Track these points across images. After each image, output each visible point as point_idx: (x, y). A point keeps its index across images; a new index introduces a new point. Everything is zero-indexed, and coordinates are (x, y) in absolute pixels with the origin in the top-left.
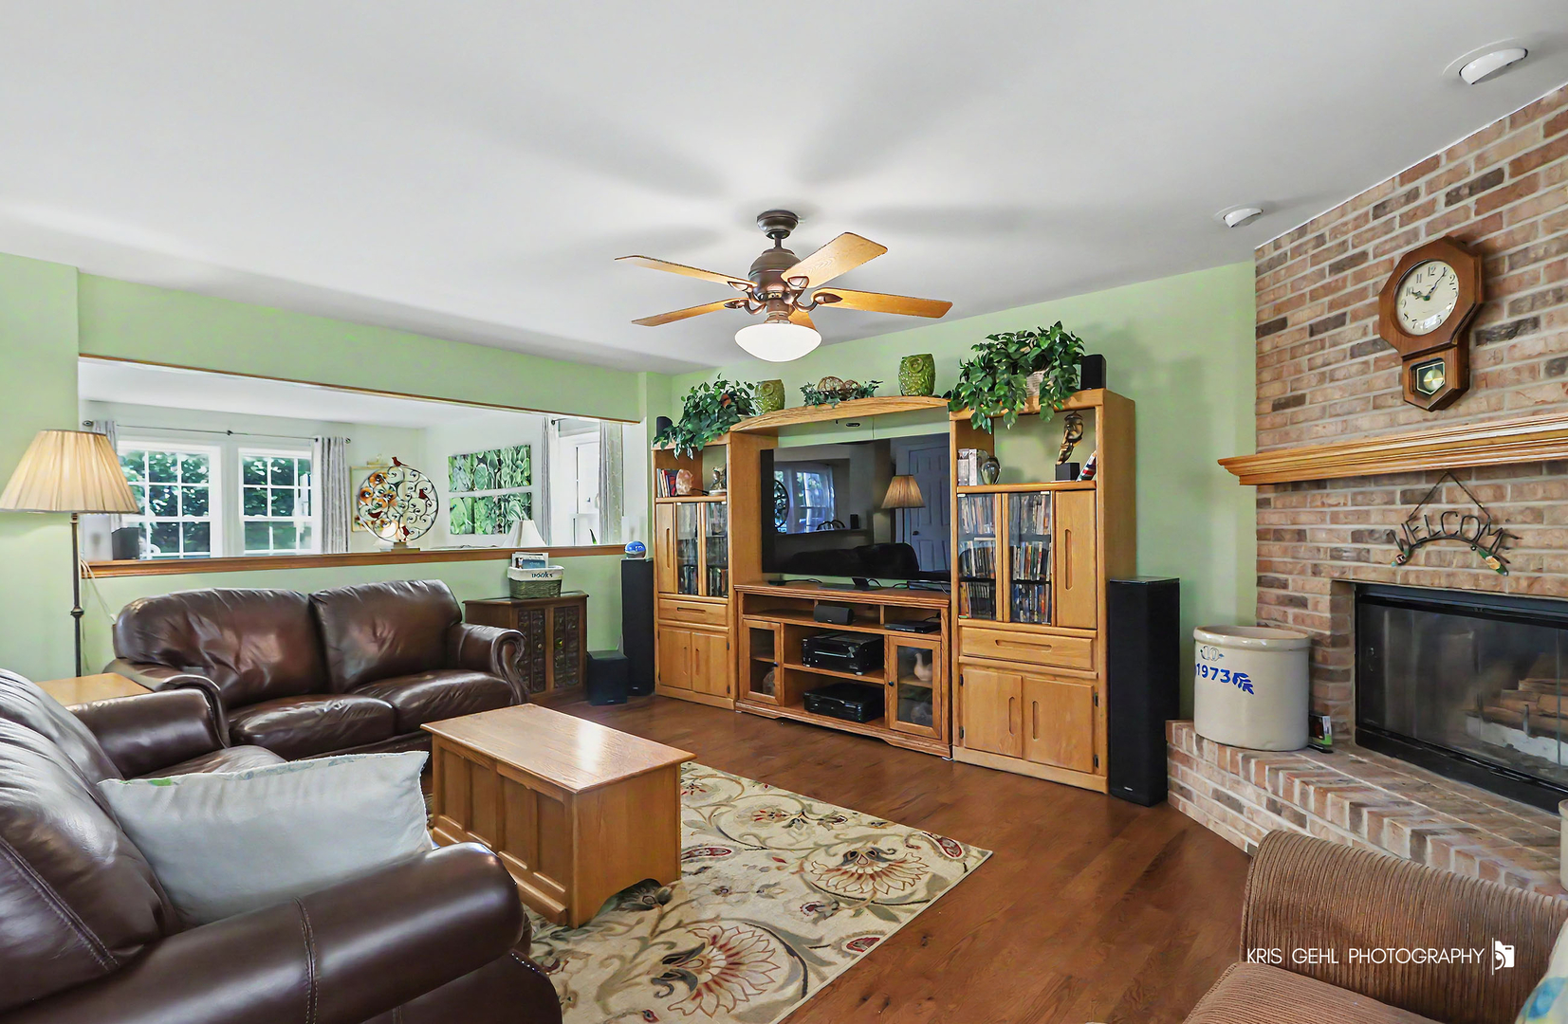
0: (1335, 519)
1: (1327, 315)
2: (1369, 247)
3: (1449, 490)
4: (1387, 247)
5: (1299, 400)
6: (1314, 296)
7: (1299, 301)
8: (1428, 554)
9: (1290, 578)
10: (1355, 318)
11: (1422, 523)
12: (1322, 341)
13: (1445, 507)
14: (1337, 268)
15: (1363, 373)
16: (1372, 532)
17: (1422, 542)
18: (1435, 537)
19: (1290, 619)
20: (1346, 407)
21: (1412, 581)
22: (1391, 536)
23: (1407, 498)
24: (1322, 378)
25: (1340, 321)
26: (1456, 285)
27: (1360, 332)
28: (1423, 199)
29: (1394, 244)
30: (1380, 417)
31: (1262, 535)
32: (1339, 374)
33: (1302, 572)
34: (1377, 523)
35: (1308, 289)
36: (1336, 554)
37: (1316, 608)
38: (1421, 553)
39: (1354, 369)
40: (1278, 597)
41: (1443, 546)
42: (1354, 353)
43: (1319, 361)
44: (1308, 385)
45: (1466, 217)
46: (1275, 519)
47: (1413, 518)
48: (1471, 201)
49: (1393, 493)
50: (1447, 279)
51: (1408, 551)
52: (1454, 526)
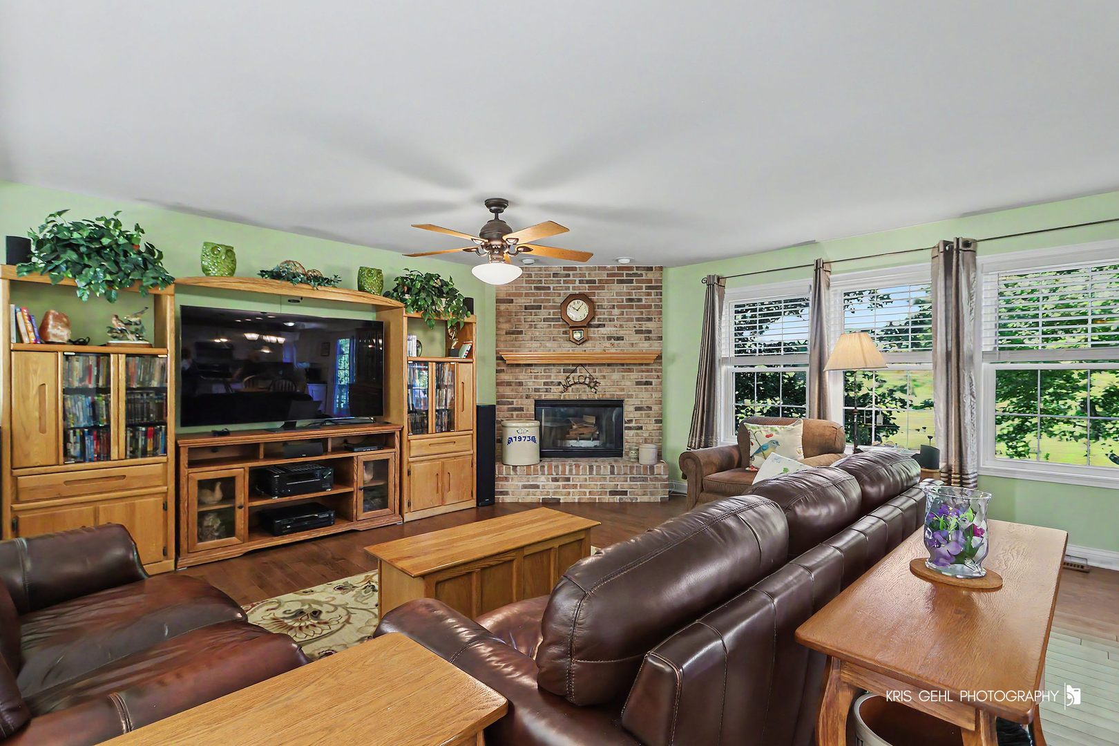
0: (536, 377)
1: (532, 304)
2: (552, 286)
3: (580, 370)
4: (558, 288)
5: (521, 332)
6: (527, 295)
7: (520, 295)
8: (572, 389)
9: (515, 400)
10: (545, 308)
11: (571, 378)
12: (531, 313)
13: (579, 374)
14: (537, 288)
15: (548, 327)
16: (552, 382)
17: (570, 386)
18: (575, 383)
19: (515, 416)
20: (542, 338)
21: (567, 398)
22: (559, 383)
23: (565, 371)
24: (531, 326)
25: (539, 307)
26: (587, 309)
27: (548, 314)
28: (571, 278)
29: (561, 288)
30: (555, 344)
31: (498, 384)
32: (538, 326)
33: (521, 397)
34: (554, 379)
35: (524, 292)
36: (537, 390)
37: (528, 410)
38: (570, 389)
39: (545, 326)
40: (508, 408)
41: (578, 386)
42: (545, 320)
43: (529, 320)
44: (524, 327)
45: (585, 288)
46: (506, 377)
47: (568, 377)
48: (587, 285)
49: (560, 369)
50: (583, 307)
51: (566, 388)
52: (582, 380)
